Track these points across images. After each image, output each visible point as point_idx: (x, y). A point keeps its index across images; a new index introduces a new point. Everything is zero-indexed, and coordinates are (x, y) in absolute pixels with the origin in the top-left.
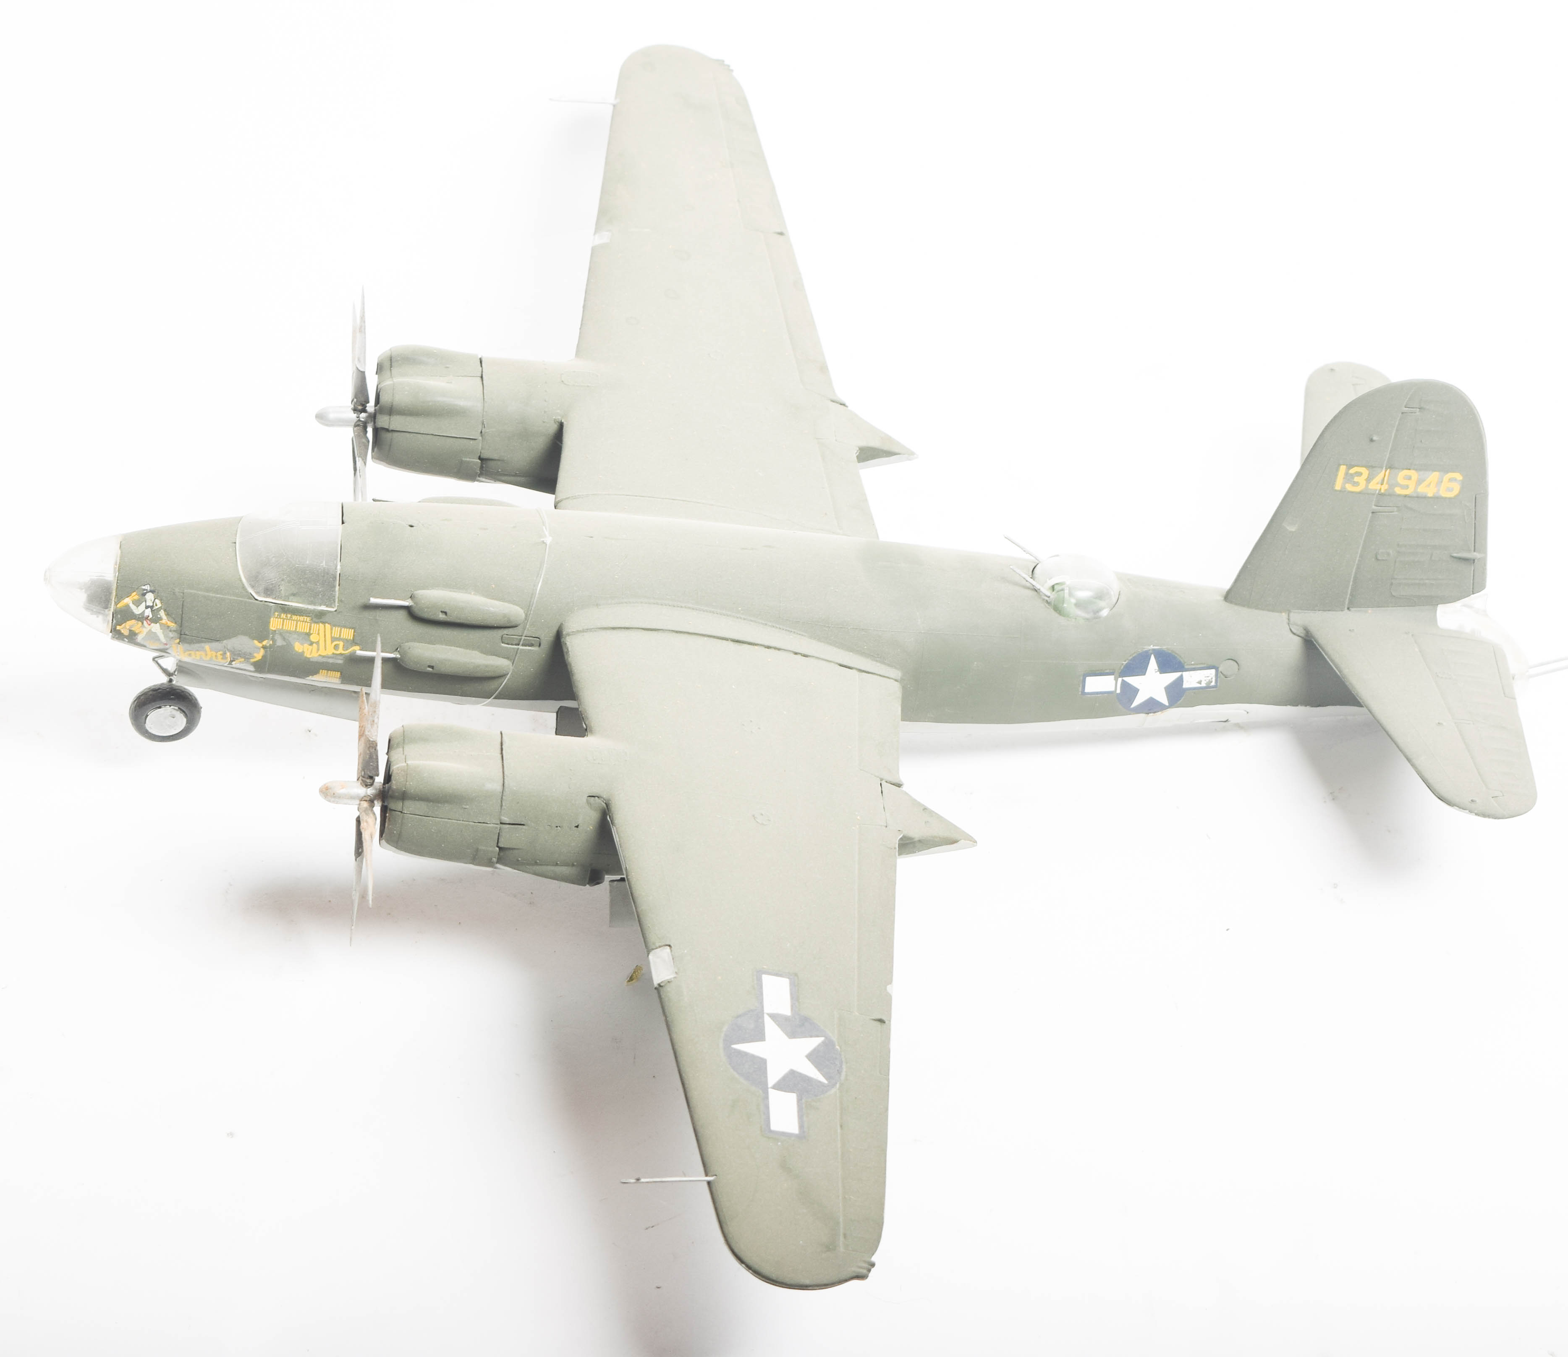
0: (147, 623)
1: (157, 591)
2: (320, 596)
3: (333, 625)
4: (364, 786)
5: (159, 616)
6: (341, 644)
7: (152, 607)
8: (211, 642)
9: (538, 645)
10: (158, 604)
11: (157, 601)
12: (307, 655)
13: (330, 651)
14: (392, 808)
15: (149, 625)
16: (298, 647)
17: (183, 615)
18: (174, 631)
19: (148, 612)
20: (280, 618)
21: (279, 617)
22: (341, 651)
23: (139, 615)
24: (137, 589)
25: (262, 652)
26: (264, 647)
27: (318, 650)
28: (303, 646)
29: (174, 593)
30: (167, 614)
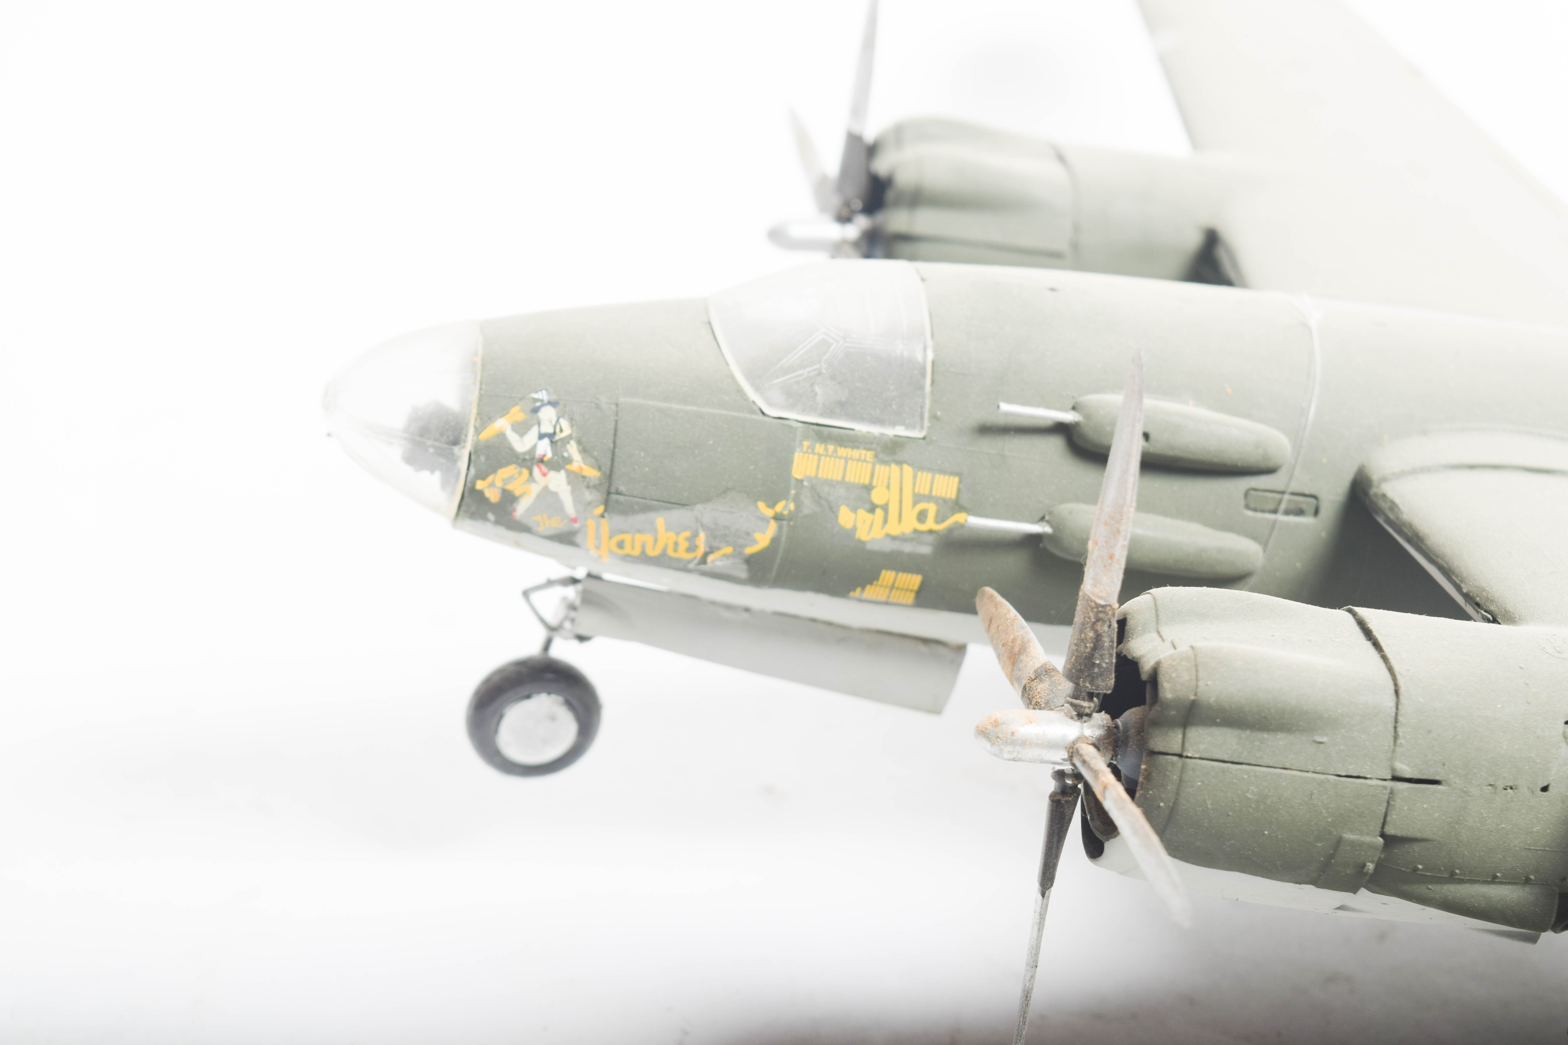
0: (541, 471)
1: (562, 403)
2: (894, 407)
3: (919, 467)
4: (1076, 718)
5: (566, 454)
6: (932, 509)
7: (551, 436)
8: (668, 509)
9: (1313, 511)
10: (564, 428)
11: (564, 423)
12: (862, 535)
13: (909, 524)
14: (1156, 750)
15: (544, 475)
16: (846, 518)
17: (617, 450)
18: (595, 487)
19: (544, 448)
20: (813, 453)
21: (812, 450)
22: (930, 524)
23: (525, 454)
24: (521, 399)
25: (772, 528)
26: (778, 518)
27: (885, 521)
28: (856, 513)
29: (598, 406)
30: (584, 450)
